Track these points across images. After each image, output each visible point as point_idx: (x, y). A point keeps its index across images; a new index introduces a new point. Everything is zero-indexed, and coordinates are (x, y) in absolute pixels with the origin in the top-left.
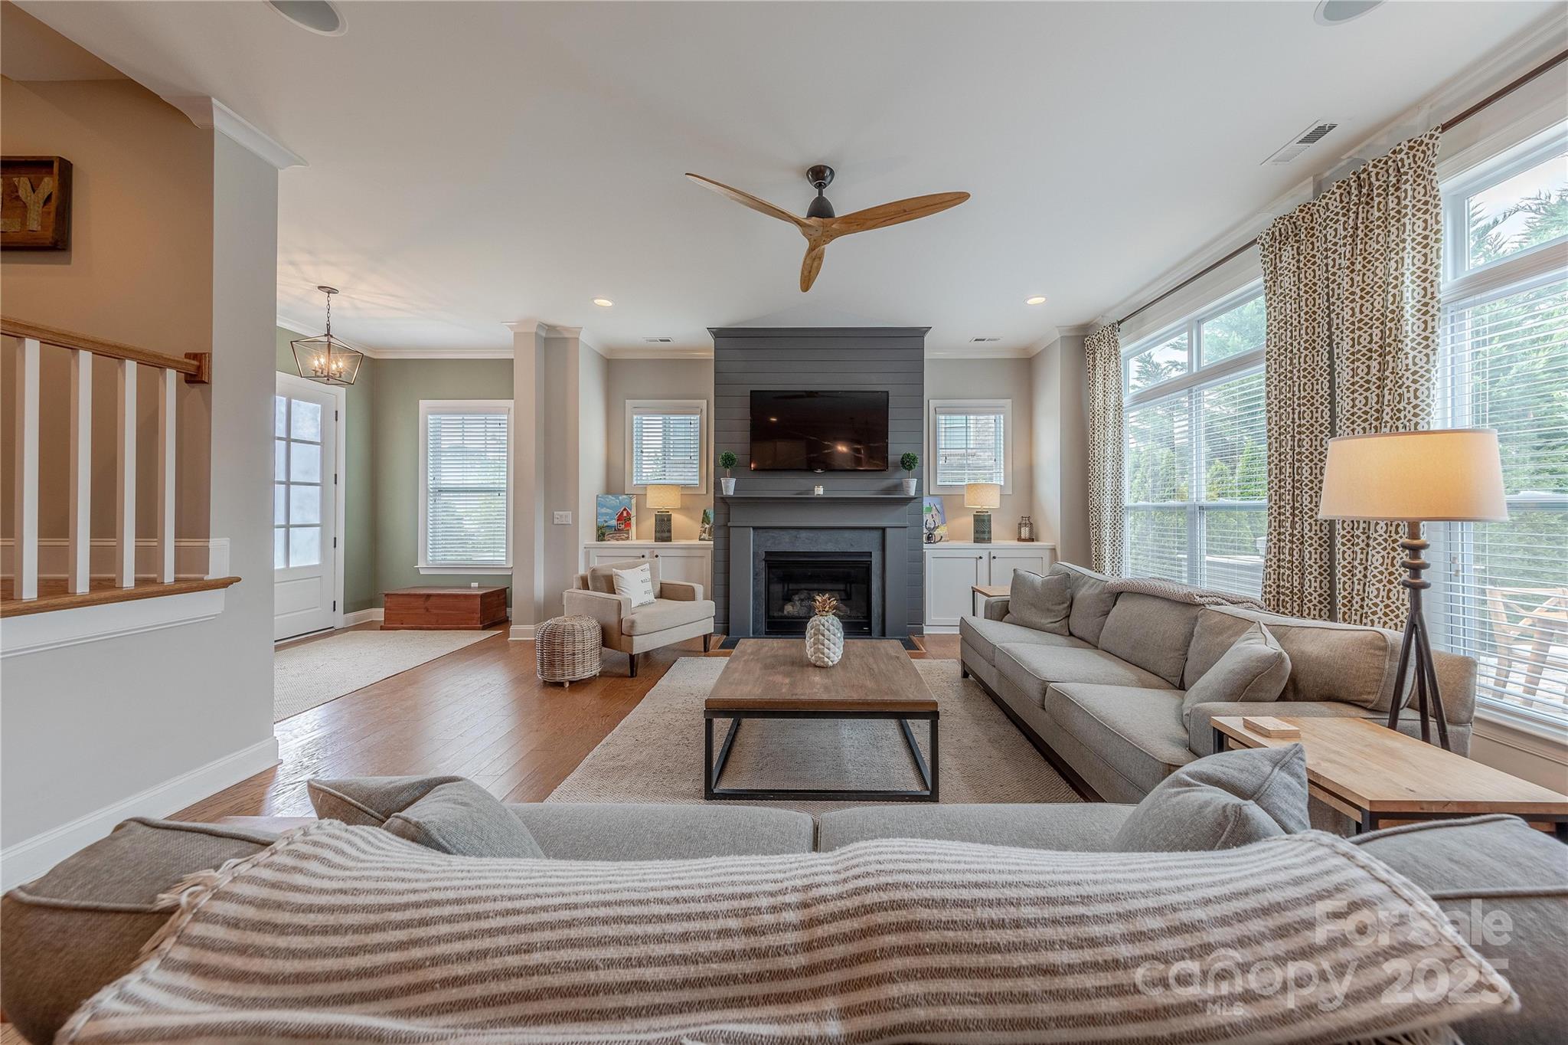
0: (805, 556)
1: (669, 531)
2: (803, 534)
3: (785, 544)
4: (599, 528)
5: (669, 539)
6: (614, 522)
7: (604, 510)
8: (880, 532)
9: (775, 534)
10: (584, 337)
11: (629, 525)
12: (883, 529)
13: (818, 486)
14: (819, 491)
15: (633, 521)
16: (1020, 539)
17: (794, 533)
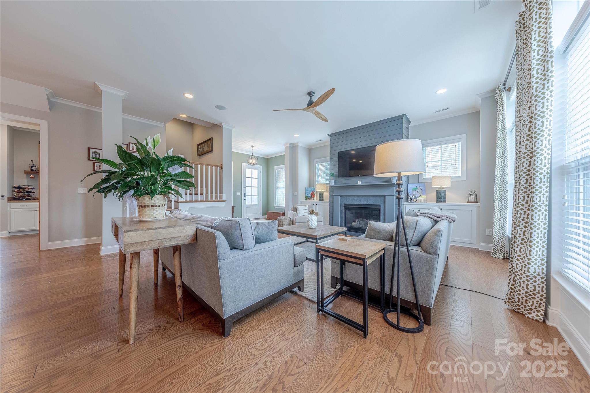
0: (357, 206)
1: (323, 198)
2: (356, 198)
3: (350, 201)
4: (306, 197)
5: (323, 200)
6: (310, 195)
7: (307, 192)
8: (384, 197)
9: (347, 198)
10: (300, 144)
11: (314, 196)
12: (385, 196)
13: (359, 181)
14: (360, 183)
15: (315, 195)
16: (468, 202)
17: (353, 197)
